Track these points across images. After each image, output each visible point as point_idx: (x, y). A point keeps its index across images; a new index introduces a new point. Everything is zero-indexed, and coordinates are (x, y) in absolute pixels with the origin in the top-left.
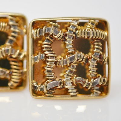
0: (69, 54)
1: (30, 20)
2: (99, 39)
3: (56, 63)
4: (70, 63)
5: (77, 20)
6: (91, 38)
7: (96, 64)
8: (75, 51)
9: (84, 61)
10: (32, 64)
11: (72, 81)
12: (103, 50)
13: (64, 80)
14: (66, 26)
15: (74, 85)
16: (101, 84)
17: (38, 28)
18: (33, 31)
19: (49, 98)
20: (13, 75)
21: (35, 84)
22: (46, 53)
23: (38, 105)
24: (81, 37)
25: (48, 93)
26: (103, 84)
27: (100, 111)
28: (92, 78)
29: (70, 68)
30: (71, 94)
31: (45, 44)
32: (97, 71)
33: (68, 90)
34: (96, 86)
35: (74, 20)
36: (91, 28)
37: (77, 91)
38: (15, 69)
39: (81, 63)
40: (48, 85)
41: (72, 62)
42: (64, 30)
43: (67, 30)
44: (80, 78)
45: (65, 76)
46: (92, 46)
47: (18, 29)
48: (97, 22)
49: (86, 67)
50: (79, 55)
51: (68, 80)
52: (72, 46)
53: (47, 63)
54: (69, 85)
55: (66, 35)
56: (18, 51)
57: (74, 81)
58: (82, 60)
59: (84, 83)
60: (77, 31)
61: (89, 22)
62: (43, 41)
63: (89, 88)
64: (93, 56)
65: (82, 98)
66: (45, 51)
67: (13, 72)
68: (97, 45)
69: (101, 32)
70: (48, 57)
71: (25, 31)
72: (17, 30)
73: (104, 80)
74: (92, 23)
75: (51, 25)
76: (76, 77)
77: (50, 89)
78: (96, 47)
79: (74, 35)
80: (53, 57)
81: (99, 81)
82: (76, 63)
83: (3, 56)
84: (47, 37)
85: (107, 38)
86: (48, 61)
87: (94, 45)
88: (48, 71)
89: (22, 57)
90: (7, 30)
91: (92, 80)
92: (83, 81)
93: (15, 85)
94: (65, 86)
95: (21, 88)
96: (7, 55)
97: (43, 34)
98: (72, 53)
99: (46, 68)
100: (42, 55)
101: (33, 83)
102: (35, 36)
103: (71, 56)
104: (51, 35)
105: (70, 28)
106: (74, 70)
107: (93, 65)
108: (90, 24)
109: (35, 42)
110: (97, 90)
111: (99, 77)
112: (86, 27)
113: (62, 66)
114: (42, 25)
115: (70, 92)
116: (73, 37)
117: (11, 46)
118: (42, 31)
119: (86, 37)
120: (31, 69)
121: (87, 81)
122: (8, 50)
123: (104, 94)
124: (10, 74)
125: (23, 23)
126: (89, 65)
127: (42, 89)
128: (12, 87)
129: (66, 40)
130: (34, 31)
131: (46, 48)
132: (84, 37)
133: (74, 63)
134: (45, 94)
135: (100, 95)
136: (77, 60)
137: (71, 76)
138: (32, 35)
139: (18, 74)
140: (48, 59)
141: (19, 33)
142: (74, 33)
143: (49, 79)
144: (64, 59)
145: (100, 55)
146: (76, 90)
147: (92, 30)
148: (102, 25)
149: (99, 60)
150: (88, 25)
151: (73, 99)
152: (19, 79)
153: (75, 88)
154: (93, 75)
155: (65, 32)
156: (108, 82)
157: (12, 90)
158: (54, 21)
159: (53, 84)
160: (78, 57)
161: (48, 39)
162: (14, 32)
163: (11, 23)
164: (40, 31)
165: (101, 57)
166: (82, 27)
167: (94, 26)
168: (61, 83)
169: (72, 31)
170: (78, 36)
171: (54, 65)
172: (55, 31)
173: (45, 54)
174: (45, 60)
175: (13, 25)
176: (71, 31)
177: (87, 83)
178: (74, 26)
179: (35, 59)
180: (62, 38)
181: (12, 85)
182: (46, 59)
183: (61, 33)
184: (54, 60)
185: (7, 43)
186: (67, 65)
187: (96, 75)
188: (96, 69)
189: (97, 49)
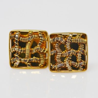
0: (68, 50)
1: (49, 34)
2: (82, 43)
3: (61, 55)
4: (68, 55)
5: (72, 34)
6: (78, 42)
7: (81, 55)
8: (71, 49)
9: (75, 54)
10: (50, 55)
11: (69, 64)
12: (85, 49)
13: (66, 63)
14: (67, 37)
15: (70, 65)
16: (83, 65)
17: (53, 38)
18: (50, 39)
19: (58, 72)
20: (41, 61)
21: (51, 65)
22: (57, 50)
23: (53, 75)
24: (74, 42)
25: (58, 70)
26: (84, 65)
27: (83, 78)
28: (79, 62)
29: (68, 57)
30: (69, 70)
31: (56, 46)
32: (81, 59)
33: (68, 68)
34: (81, 66)
35: (70, 34)
36: (78, 38)
37: (72, 68)
38: (42, 58)
40: (58, 66)
41: (69, 55)
43: (67, 38)
44: (73, 62)
45: (66, 61)
47: (44, 38)
48: (81, 35)
50: (73, 51)
51: (67, 63)
52: (69, 47)
53: (57, 55)
54: (68, 65)
55: (66, 41)
56: (43, 49)
57: (70, 63)
58: (74, 53)
59: (75, 64)
60: (72, 39)
61: (78, 35)
62: (56, 44)
63: (78, 67)
64: (79, 51)
65: (74, 72)
66: (56, 49)
67: (41, 59)
68: (82, 46)
69: (83, 39)
70: (58, 52)
71: (47, 39)
72: (43, 39)
73: (85, 63)
74: (79, 36)
75: (60, 36)
76: (71, 61)
77: (59, 68)
78: (81, 47)
79: (70, 41)
80: (60, 52)
81: (82, 63)
83: (36, 51)
85: (86, 43)
86: (58, 54)
87: (80, 46)
88: (58, 59)
89: (45, 52)
90: (38, 39)
91: (79, 63)
92: (74, 64)
93: (42, 65)
94: (66, 66)
95: (45, 67)
96: (38, 51)
97: (56, 41)
98: (69, 50)
99: (57, 57)
100: (55, 51)
101: (50, 64)
102: (51, 42)
103: (69, 51)
104: (59, 41)
105: (68, 38)
106: (70, 58)
107: (80, 56)
108: (78, 36)
110: (81, 67)
111: (82, 61)
112: (76, 37)
113: (65, 56)
114: (55, 36)
115: (68, 69)
116: (70, 42)
117: (40, 46)
118: (55, 39)
119: (76, 42)
120: (50, 58)
121: (77, 63)
122: (38, 48)
123: (85, 70)
124: (40, 60)
125: (46, 35)
126: (78, 56)
127: (55, 68)
128: (41, 67)
129: (66, 44)
130: (51, 39)
131: (57, 47)
132: (75, 42)
133: (70, 55)
134: (56, 70)
135: (83, 70)
136: (72, 53)
137: (69, 61)
139: (43, 60)
140: (58, 53)
141: (44, 40)
142: (71, 40)
143: (58, 63)
144: (65, 53)
145: (83, 51)
146: (71, 68)
147: (79, 39)
148: (84, 36)
149: (82, 53)
150: (77, 36)
151: (70, 72)
152: (44, 63)
153: (71, 67)
154: (79, 60)
156: (87, 64)
157: (40, 68)
158: (61, 35)
159: (60, 65)
160: (72, 52)
161: (58, 43)
162: (41, 40)
163: (40, 35)
164: (54, 39)
165: (83, 52)
167: (80, 37)
168: (64, 65)
169: (70, 39)
170: (72, 42)
171: (61, 56)
172: (61, 39)
173: (57, 51)
174: (57, 54)
175: (41, 36)
176: (69, 39)
177: (76, 64)
178: (70, 37)
179: (52, 53)
180: (64, 43)
181: (41, 66)
182: (57, 53)
183: (64, 40)
184: (61, 53)
185: (38, 45)
186: (67, 56)
187: (81, 61)
188: (81, 58)
189: (82, 48)
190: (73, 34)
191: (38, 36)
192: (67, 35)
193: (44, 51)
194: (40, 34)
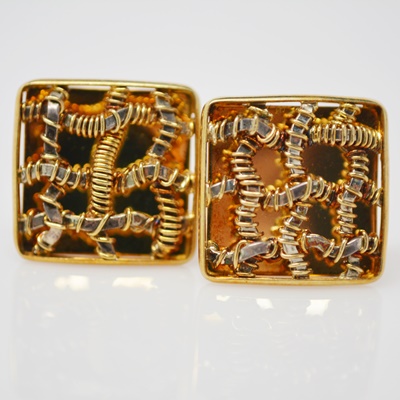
0: (294, 180)
1: (204, 101)
2: (363, 148)
3: (262, 200)
4: (294, 202)
5: (314, 103)
6: (343, 144)
7: (354, 206)
8: (307, 174)
9: (326, 198)
10: (206, 202)
11: (297, 243)
12: (372, 174)
13: (281, 240)
14: (286, 115)
15: (303, 252)
16: (363, 252)
17: (222, 120)
18: (211, 125)
19: (244, 280)
20: (162, 228)
21: (213, 249)
22: (240, 176)
23: (219, 298)
24: (322, 141)
25: (241, 271)
26: (368, 251)
28: (345, 237)
29: (293, 213)
30: (295, 273)
31: (238, 157)
32: (355, 221)
33: (289, 263)
34: (353, 256)
35: (306, 102)
36: (343, 122)
37: (308, 267)
38: (168, 213)
39: (319, 203)
40: (242, 251)
41: (299, 200)
42: (282, 125)
43: (289, 124)
44: (317, 236)
45: (283, 231)
46: (346, 164)
47: (177, 122)
48: (358, 107)
49: (332, 212)
50: (316, 184)
51: (289, 240)
52: (299, 163)
53: (242, 201)
54: (290, 251)
55: (287, 137)
56: (176, 172)
57: (303, 243)
58: (323, 196)
59: (326, 247)
60: (313, 129)
61: (341, 108)
62: (235, 151)
63: (337, 261)
64: (347, 187)
65: (320, 282)
66: (237, 173)
67: (162, 220)
68: (358, 161)
69: (368, 131)
70: (244, 188)
71: (191, 125)
72: (174, 124)
73: (371, 243)
74: (349, 111)
75: (254, 112)
76: (308, 233)
77: (248, 261)
78: (355, 165)
79: (305, 138)
80: (256, 187)
81: (360, 244)
82: (308, 201)
83: (141, 182)
84: (244, 141)
85: (381, 146)
86: (243, 197)
87: (351, 161)
88: (244, 219)
89: (183, 184)
90: (150, 123)
91: (344, 241)
92: (322, 244)
93: (167, 249)
94: (282, 255)
95: (179, 257)
96: (150, 179)
97: (235, 134)
98: (299, 180)
99: (240, 213)
100: (231, 183)
101: (207, 246)
102: (214, 137)
103: (298, 185)
104: (252, 137)
105: (296, 121)
106: (304, 218)
107: (348, 208)
108: (343, 112)
109: (215, 152)
110: (354, 264)
111: (361, 234)
112: (334, 119)
113: (277, 208)
114: (233, 112)
115: (293, 269)
116: (304, 141)
117: (159, 158)
118: (231, 126)
119: (333, 143)
120: (204, 212)
121: (332, 244)
122: (153, 168)
123: (371, 275)
124: (157, 225)
125: (187, 106)
126: (339, 208)
127: (229, 261)
128: (160, 255)
129: (286, 148)
130: (213, 127)
131: (239, 165)
132: (329, 142)
133: (304, 203)
134: (235, 272)
135: (362, 276)
136: (312, 195)
137: (295, 231)
138: (209, 136)
139: (174, 226)
140: (245, 192)
141: (178, 131)
142: (306, 133)
143: (244, 238)
144: (281, 191)
145: (365, 185)
146: (306, 264)
147: (348, 127)
148: (371, 115)
149: (360, 195)
150: (337, 114)
151: (300, 285)
152: (176, 236)
153: (305, 260)
154: (346, 230)
155: (284, 130)
156: (380, 246)
157: (158, 262)
158: (261, 105)
159: (255, 249)
160: (314, 187)
161: (244, 146)
162: (167, 128)
163: (160, 106)
164: (226, 126)
165: (365, 189)
166: (325, 120)
167: (352, 117)
168: (272, 248)
169: (301, 128)
170: (315, 141)
171: (258, 205)
172: (261, 126)
173: (238, 180)
174: (238, 194)
175: (164, 112)
176: (298, 128)
177: (332, 248)
178: (305, 116)
179: (214, 191)
180: (277, 144)
181: (160, 251)
182: (239, 191)
183: (274, 133)
184: (258, 194)
185: (151, 154)
186: (287, 207)
187: (354, 230)
188: (354, 216)
189: (358, 170)
190: (321, 105)
191: (154, 110)
192: (288, 110)
193: (179, 179)
194: (161, 99)
